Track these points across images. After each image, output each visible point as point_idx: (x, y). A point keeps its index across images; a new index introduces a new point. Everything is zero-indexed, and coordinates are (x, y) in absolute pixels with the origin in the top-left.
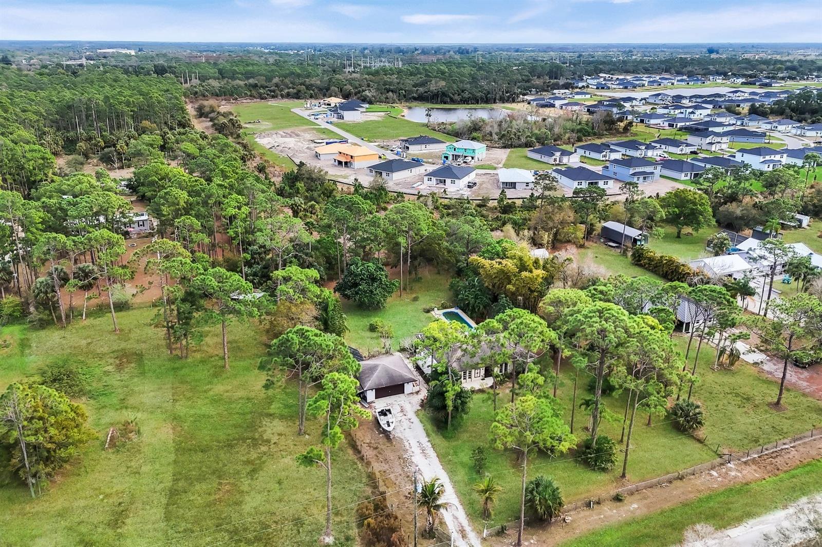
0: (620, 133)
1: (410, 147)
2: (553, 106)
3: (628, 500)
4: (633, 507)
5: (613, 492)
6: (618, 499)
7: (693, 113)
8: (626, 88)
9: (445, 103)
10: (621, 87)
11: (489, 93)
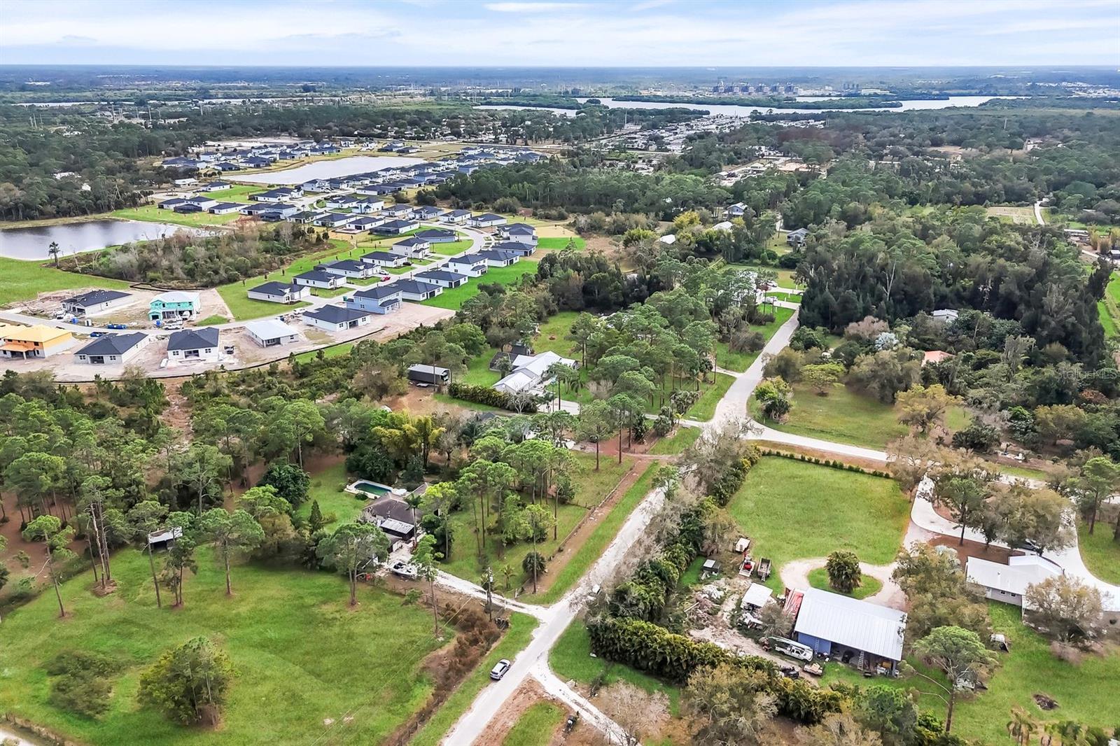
0: (314, 245)
1: (87, 309)
2: (200, 209)
3: (565, 548)
4: (569, 551)
5: (557, 548)
6: (560, 550)
7: (368, 207)
8: (258, 166)
9: (32, 218)
10: (252, 165)
11: (98, 199)
